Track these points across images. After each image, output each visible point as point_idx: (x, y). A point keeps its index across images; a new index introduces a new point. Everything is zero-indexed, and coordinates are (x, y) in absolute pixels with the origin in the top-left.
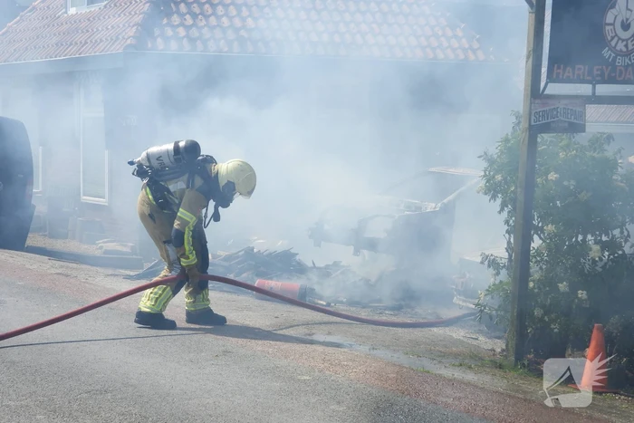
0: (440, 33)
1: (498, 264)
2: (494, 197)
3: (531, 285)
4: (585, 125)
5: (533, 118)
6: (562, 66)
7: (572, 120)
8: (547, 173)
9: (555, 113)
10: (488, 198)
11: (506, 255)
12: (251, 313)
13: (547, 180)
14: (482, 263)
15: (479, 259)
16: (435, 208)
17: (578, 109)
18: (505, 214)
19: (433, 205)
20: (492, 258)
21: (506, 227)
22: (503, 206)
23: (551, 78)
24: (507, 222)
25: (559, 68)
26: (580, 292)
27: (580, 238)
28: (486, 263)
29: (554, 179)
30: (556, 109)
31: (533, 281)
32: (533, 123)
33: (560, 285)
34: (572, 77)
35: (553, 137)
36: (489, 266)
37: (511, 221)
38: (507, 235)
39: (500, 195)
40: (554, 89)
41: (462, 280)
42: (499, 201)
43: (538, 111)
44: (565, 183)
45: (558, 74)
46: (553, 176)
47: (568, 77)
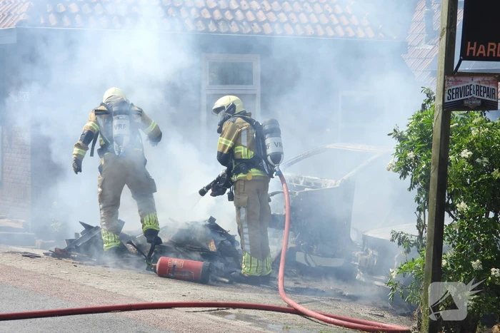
0: (330, 10)
1: (408, 241)
2: (404, 175)
3: (444, 263)
4: (497, 102)
5: (447, 95)
6: (475, 43)
7: (485, 98)
8: (459, 151)
9: (468, 90)
10: (398, 175)
11: (417, 233)
12: (157, 291)
13: (459, 157)
14: (392, 240)
15: (389, 237)
16: (335, 184)
17: (492, 87)
18: (415, 192)
19: (333, 182)
20: (403, 235)
21: (417, 205)
22: (414, 183)
23: (465, 56)
24: (418, 200)
25: (472, 46)
26: (493, 269)
27: (491, 215)
28: (397, 241)
29: (467, 156)
30: (469, 87)
31: (446, 259)
32: (446, 101)
33: (473, 263)
34: (484, 55)
35: (464, 114)
36: (399, 244)
37: (422, 199)
38: (418, 213)
39: (410, 173)
40: (467, 66)
41: (366, 257)
42: (409, 178)
43: (451, 88)
44: (478, 160)
45: (471, 51)
46: (466, 153)
47: (481, 55)
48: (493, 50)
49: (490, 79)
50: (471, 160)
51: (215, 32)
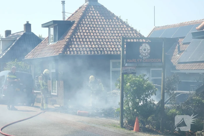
5: (123, 71)
6: (129, 59)
7: (133, 71)
17: (134, 69)
26: (135, 110)
30: (128, 69)
33: (130, 108)
43: (124, 69)
44: (132, 85)
45: (128, 61)
46: (129, 84)
47: (131, 62)
48: (134, 61)
49: (134, 67)
50: (130, 85)
51: (113, 54)
